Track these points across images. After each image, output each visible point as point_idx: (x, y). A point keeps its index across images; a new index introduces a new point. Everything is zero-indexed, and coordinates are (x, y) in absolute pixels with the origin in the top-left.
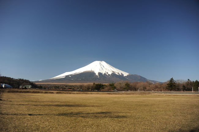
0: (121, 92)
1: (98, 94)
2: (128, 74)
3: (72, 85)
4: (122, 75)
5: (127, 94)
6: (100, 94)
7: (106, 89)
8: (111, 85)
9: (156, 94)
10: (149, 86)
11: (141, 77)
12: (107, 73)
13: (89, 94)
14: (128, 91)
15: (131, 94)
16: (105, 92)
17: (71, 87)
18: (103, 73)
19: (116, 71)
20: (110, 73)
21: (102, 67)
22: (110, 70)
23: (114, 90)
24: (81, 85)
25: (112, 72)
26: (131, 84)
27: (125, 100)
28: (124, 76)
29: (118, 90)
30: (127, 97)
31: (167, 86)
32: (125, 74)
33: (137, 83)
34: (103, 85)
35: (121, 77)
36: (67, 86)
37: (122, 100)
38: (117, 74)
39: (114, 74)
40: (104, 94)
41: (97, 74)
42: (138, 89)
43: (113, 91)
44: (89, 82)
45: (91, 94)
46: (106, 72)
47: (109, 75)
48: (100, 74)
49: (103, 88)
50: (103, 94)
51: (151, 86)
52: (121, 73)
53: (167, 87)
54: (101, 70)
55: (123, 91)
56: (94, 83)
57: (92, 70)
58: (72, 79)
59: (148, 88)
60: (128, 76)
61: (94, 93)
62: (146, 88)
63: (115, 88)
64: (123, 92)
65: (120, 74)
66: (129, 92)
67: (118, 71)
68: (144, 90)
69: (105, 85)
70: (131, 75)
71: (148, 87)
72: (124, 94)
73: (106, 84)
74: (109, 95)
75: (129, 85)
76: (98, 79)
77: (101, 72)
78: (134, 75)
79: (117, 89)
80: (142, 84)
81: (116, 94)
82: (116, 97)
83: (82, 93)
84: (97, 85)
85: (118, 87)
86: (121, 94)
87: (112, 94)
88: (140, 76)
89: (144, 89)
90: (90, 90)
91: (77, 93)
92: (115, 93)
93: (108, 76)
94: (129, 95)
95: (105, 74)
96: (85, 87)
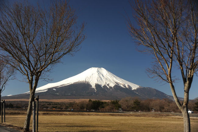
0: (128, 112)
1: (97, 115)
2: (138, 87)
3: (57, 102)
4: (130, 88)
5: (136, 116)
6: (100, 115)
7: (107, 108)
8: (113, 103)
9: (177, 117)
10: (169, 106)
11: (157, 91)
12: (108, 85)
13: (86, 115)
14: (138, 111)
15: (142, 116)
16: (106, 113)
17: (56, 106)
18: (103, 85)
19: (121, 83)
20: (112, 85)
21: (101, 76)
22: (112, 81)
23: (118, 109)
24: (71, 103)
25: (115, 84)
26: (143, 102)
27: (133, 122)
28: (133, 89)
29: (124, 110)
30: (137, 119)
31: (195, 105)
32: (134, 87)
33: (151, 100)
34: (102, 103)
35: (128, 90)
36: (50, 104)
37: (129, 122)
38: (122, 86)
39: (117, 87)
40: (106, 115)
41: (93, 86)
42: (152, 109)
43: (117, 111)
44: (83, 98)
45: (89, 115)
46: (106, 83)
47: (111, 87)
48: (98, 86)
49: (103, 107)
50: (104, 115)
51: (171, 105)
52: (129, 86)
53: (195, 107)
54: (99, 80)
55: (131, 111)
56: (90, 100)
57: (87, 80)
58: (58, 94)
59: (166, 108)
60: (138, 89)
61: (92, 115)
62: (163, 108)
63: (120, 107)
64: (131, 113)
65: (127, 87)
66: (139, 113)
67: (122, 83)
68: (161, 111)
69: (105, 103)
70: (143, 89)
71: (166, 106)
72: (132, 116)
73: (107, 101)
74: (112, 116)
75: (140, 102)
76: (95, 93)
77: (100, 84)
78: (147, 88)
79: (122, 109)
80: (158, 101)
81: (122, 116)
82: (122, 120)
83: (77, 115)
84: (94, 102)
85: (124, 106)
86: (128, 116)
87: (116, 115)
88: (155, 89)
89: (161, 109)
90: (85, 109)
91: (70, 115)
92: (120, 114)
93: (110, 89)
94: (138, 117)
95: (105, 86)
96: (78, 105)
